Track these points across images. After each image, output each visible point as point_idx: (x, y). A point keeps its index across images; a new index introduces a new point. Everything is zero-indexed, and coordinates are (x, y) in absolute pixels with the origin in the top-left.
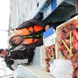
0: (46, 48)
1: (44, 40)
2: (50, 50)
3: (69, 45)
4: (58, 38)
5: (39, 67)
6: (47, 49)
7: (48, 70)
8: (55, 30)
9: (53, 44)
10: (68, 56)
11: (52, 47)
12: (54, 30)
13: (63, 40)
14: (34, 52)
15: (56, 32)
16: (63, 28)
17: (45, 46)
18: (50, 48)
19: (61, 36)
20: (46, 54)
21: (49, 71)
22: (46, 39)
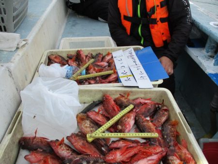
1: (131, 48)
2: (105, 64)
4: (137, 92)
5: (62, 31)
9: (120, 75)
10: (88, 123)
11: (111, 72)
12: (161, 82)
13: (131, 107)
14: (99, 19)
15: (154, 86)
17: (114, 50)
19: (143, 101)
20: (94, 54)
22: (134, 53)
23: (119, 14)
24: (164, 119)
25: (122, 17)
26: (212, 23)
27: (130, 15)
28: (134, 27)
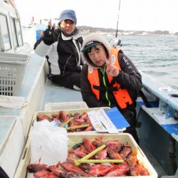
0: (84, 113)
1: (102, 109)
2: (83, 121)
3: (97, 157)
4: (108, 137)
6: (84, 116)
7: (40, 117)
8: (124, 132)
9: (94, 127)
10: (74, 156)
11: (88, 125)
12: (125, 129)
13: (104, 146)
15: (120, 132)
16: (129, 147)
17: (89, 111)
18: (86, 120)
19: (112, 143)
20: (73, 114)
21: (38, 119)
22: (104, 112)
23: (90, 84)
24: (127, 153)
25: (92, 87)
26: (160, 89)
27: (98, 84)
28: (102, 94)
